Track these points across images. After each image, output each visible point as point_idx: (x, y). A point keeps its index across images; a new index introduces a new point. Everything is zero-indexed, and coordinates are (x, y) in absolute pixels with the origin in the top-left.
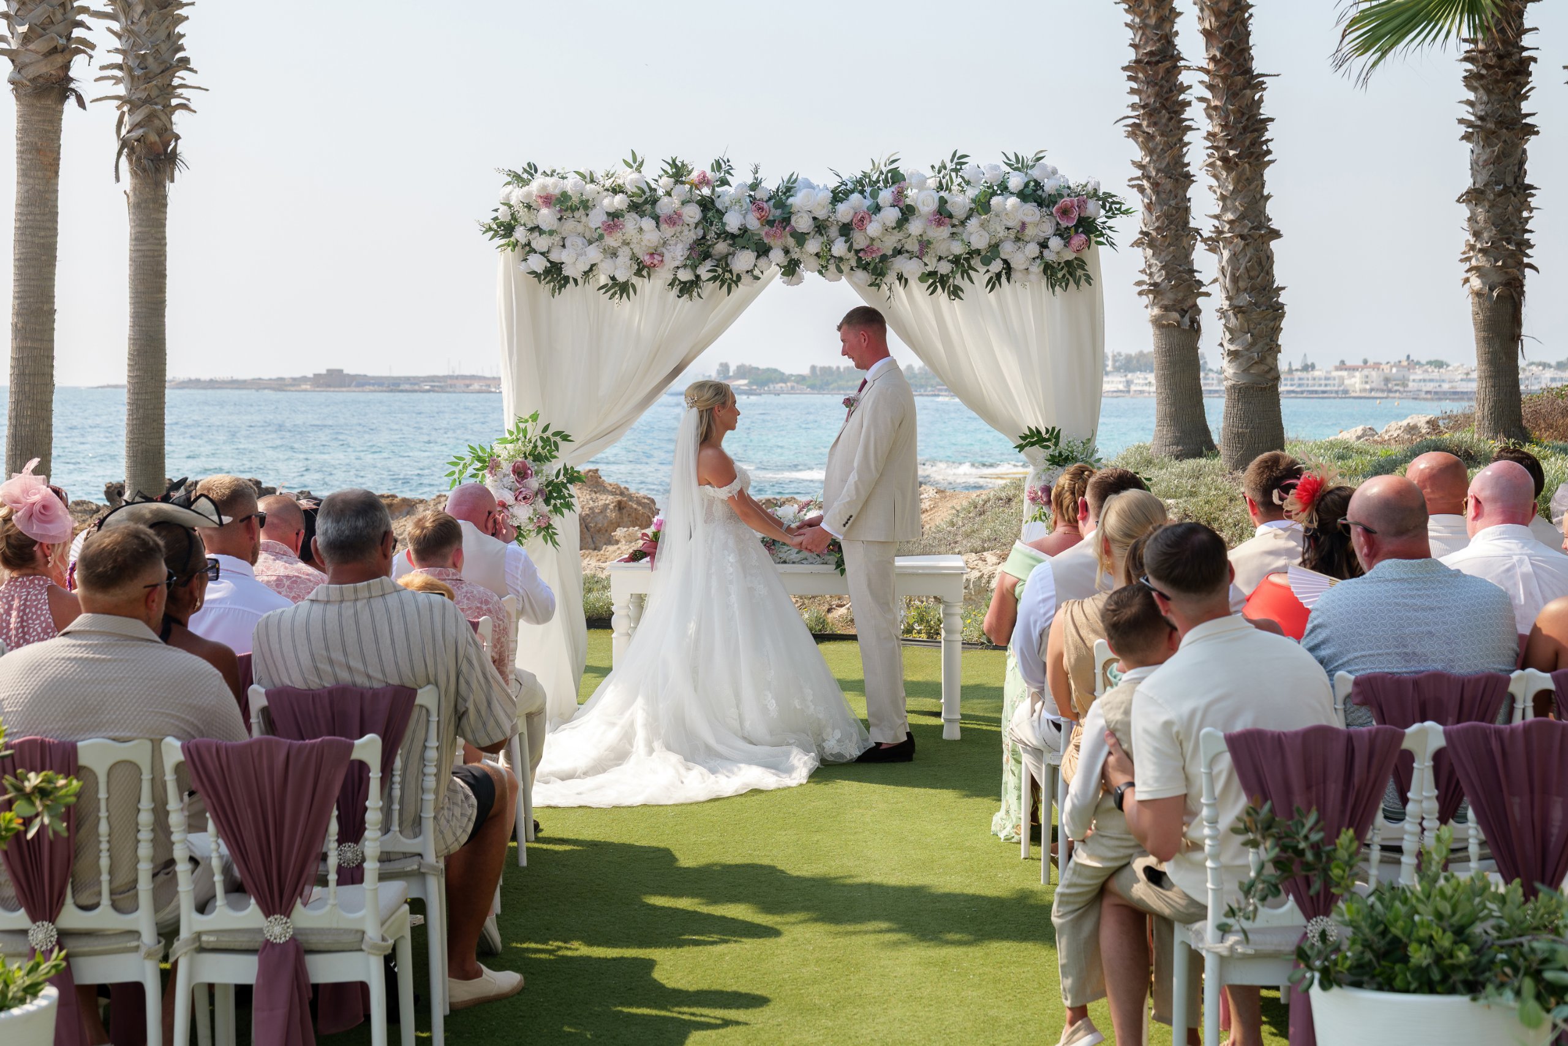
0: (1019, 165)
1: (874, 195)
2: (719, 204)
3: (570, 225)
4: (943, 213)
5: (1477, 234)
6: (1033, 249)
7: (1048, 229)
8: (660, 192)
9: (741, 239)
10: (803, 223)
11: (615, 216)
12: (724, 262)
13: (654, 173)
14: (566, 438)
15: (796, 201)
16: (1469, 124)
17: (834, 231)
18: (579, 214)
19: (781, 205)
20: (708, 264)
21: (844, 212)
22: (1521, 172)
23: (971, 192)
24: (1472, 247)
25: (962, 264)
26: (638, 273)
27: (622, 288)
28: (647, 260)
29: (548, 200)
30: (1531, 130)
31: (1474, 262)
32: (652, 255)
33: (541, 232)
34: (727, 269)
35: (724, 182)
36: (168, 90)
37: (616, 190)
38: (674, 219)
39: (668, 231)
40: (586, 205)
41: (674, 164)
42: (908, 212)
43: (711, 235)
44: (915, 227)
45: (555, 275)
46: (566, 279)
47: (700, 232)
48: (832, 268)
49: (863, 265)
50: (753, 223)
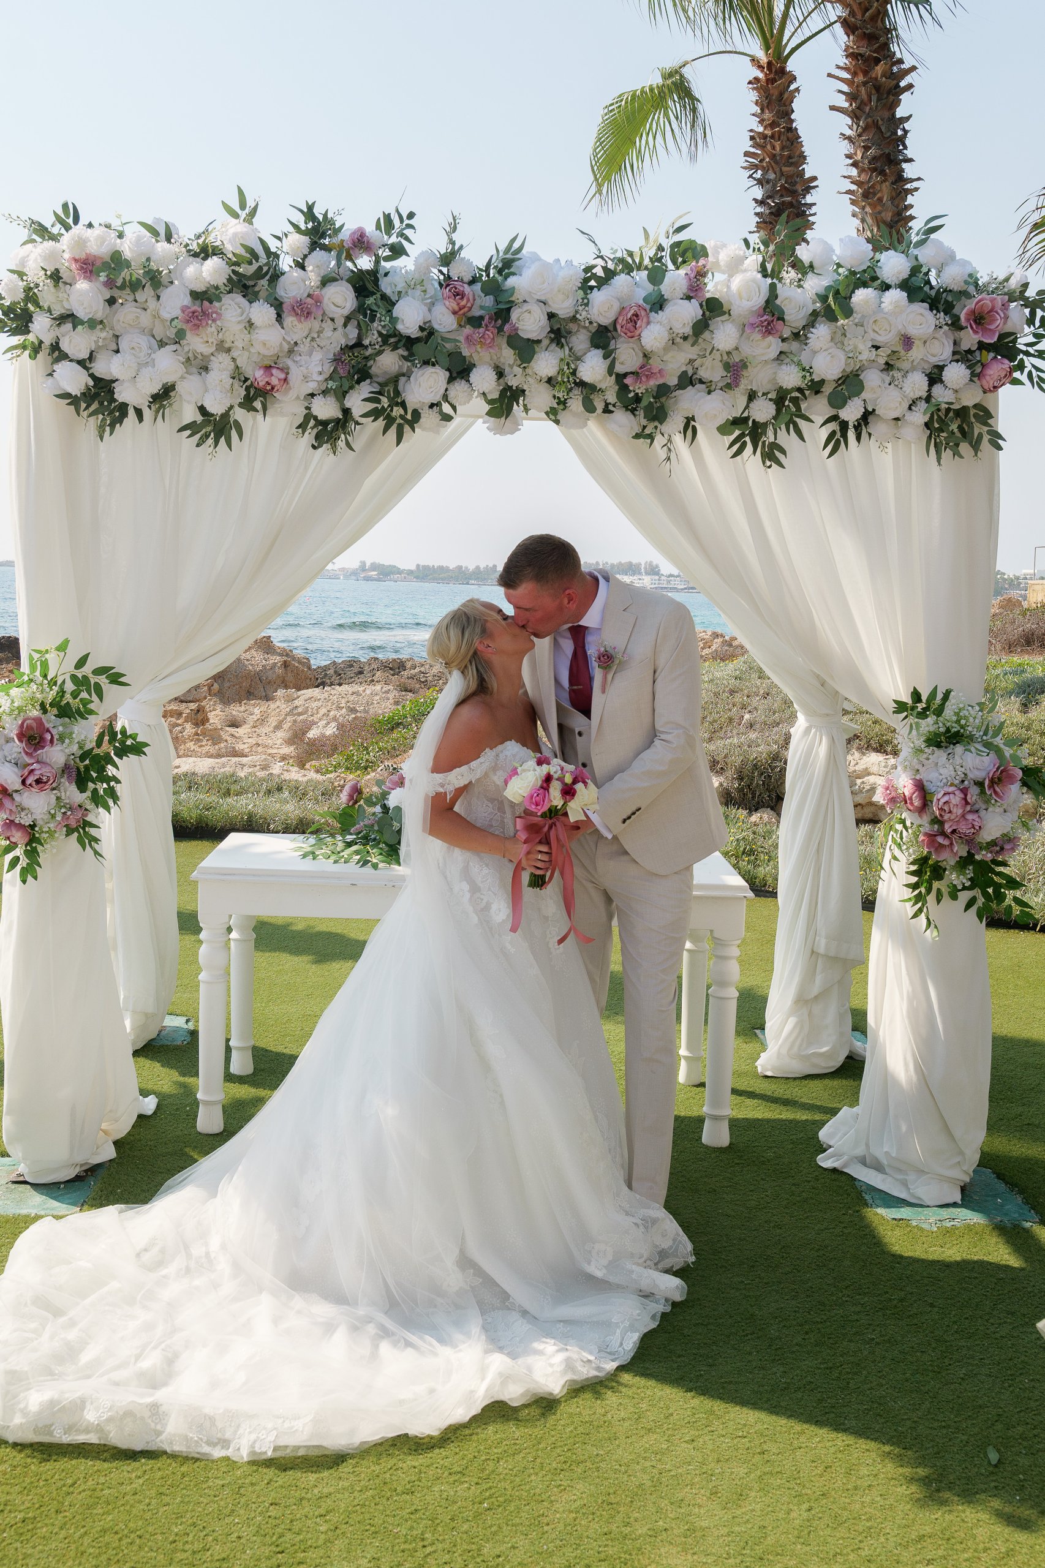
0: (902, 238)
1: (654, 278)
2: (385, 286)
3: (127, 313)
4: (770, 314)
6: (917, 384)
7: (942, 350)
8: (286, 263)
9: (422, 346)
10: (530, 323)
11: (204, 297)
12: (392, 388)
14: (116, 679)
15: (521, 284)
18: (146, 295)
19: (493, 288)
20: (365, 389)
21: (601, 305)
23: (814, 284)
25: (790, 406)
26: (247, 403)
27: (219, 428)
28: (259, 376)
29: (88, 266)
32: (268, 368)
33: (77, 323)
34: (397, 398)
35: (397, 251)
38: (306, 309)
39: (296, 328)
40: (155, 280)
41: (309, 214)
42: (710, 311)
43: (371, 339)
44: (724, 335)
45: (103, 400)
46: (123, 408)
47: (353, 333)
48: (576, 403)
49: (631, 403)
50: (444, 320)
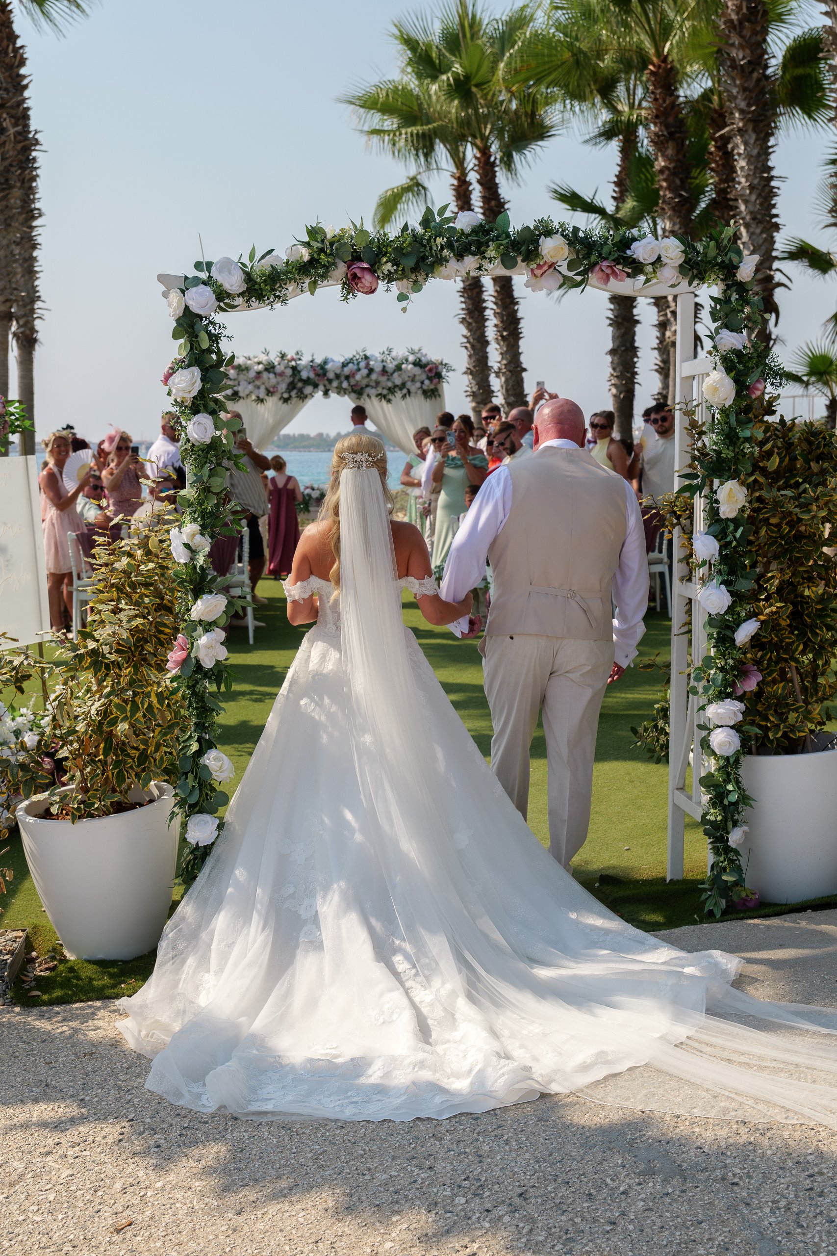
0: (413, 352)
1: (358, 364)
2: (299, 368)
3: (241, 377)
4: (384, 371)
5: (614, 369)
6: (418, 384)
7: (424, 377)
8: (276, 363)
9: (307, 382)
10: (331, 375)
11: (259, 373)
12: (301, 391)
13: (275, 358)
15: (329, 366)
16: (611, 319)
17: (343, 378)
18: (245, 372)
19: (323, 368)
20: (295, 391)
21: (347, 370)
22: (633, 341)
23: (395, 363)
24: (612, 375)
25: (391, 390)
26: (267, 395)
27: (260, 400)
28: (271, 389)
29: (233, 367)
30: (638, 322)
31: (613, 382)
32: (273, 388)
34: (302, 393)
35: (300, 359)
36: (32, 311)
37: (259, 363)
38: (282, 374)
39: (279, 379)
40: (247, 369)
41: (281, 353)
42: (371, 371)
43: (296, 380)
44: (374, 376)
47: (291, 379)
48: (342, 392)
49: (354, 391)
50: (312, 375)
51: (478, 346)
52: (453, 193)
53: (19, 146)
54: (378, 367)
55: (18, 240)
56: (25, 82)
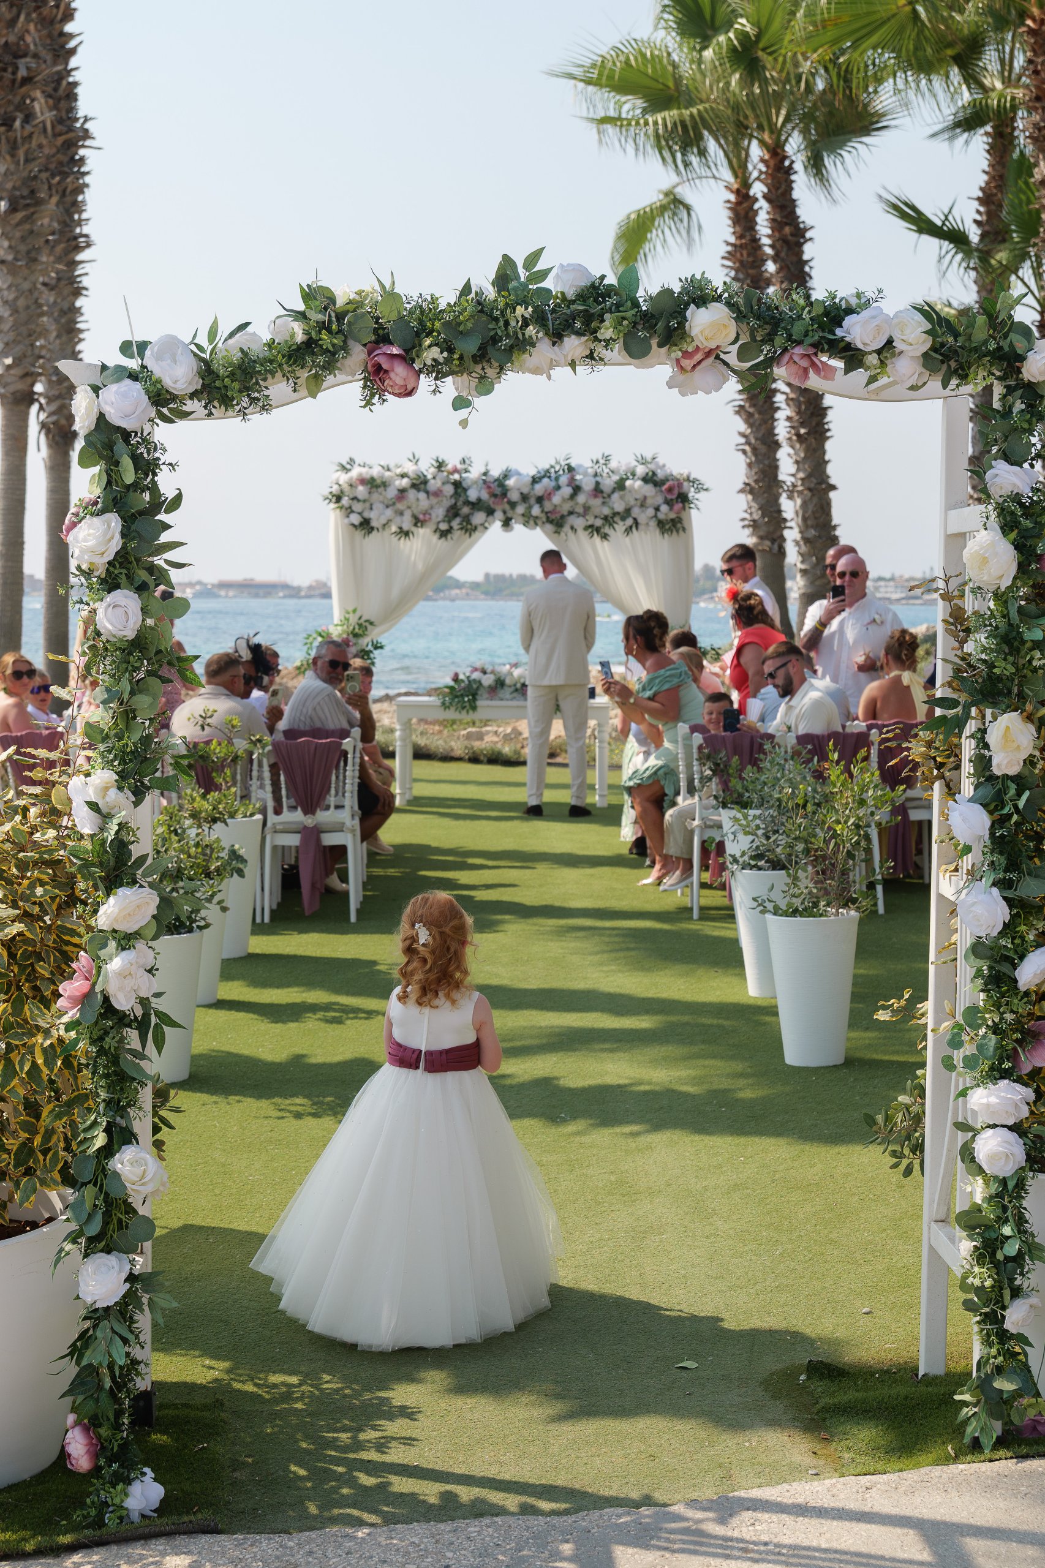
0: (643, 462)
1: (557, 479)
2: (464, 485)
3: (375, 496)
4: (597, 490)
6: (651, 512)
7: (660, 500)
8: (429, 477)
9: (477, 505)
10: (514, 496)
11: (402, 491)
12: (467, 519)
13: (427, 468)
14: (371, 623)
15: (510, 482)
17: (532, 501)
18: (381, 490)
19: (501, 485)
20: (458, 520)
21: (539, 489)
23: (616, 478)
25: (609, 520)
26: (415, 525)
27: (405, 533)
28: (421, 517)
29: (363, 481)
32: (424, 514)
33: (359, 500)
34: (469, 522)
35: (466, 471)
37: (403, 476)
38: (437, 493)
39: (434, 500)
40: (385, 484)
41: (437, 461)
42: (577, 489)
44: (581, 498)
45: (366, 525)
46: (372, 529)
47: (453, 501)
48: (532, 522)
49: (550, 521)
50: (485, 496)
51: (763, 449)
52: (728, 213)
53: (60, 140)
54: (588, 484)
55: (53, 282)
56: (72, 44)
